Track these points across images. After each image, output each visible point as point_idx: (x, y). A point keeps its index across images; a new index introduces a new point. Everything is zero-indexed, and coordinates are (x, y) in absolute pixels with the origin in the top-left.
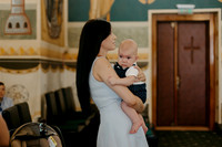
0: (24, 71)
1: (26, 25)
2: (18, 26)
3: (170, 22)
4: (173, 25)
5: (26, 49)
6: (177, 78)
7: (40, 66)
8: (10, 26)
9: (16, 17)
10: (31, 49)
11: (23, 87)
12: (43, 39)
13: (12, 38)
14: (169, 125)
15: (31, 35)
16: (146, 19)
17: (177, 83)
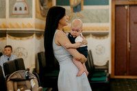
0: (25, 38)
1: (26, 9)
2: (21, 9)
3: (124, 6)
4: (126, 7)
5: (26, 24)
6: (129, 43)
7: (34, 35)
8: (16, 9)
9: (19, 3)
10: (29, 24)
11: (24, 49)
12: (36, 17)
13: (17, 17)
14: (123, 75)
15: (29, 15)
16: (108, 4)
17: (129, 47)
